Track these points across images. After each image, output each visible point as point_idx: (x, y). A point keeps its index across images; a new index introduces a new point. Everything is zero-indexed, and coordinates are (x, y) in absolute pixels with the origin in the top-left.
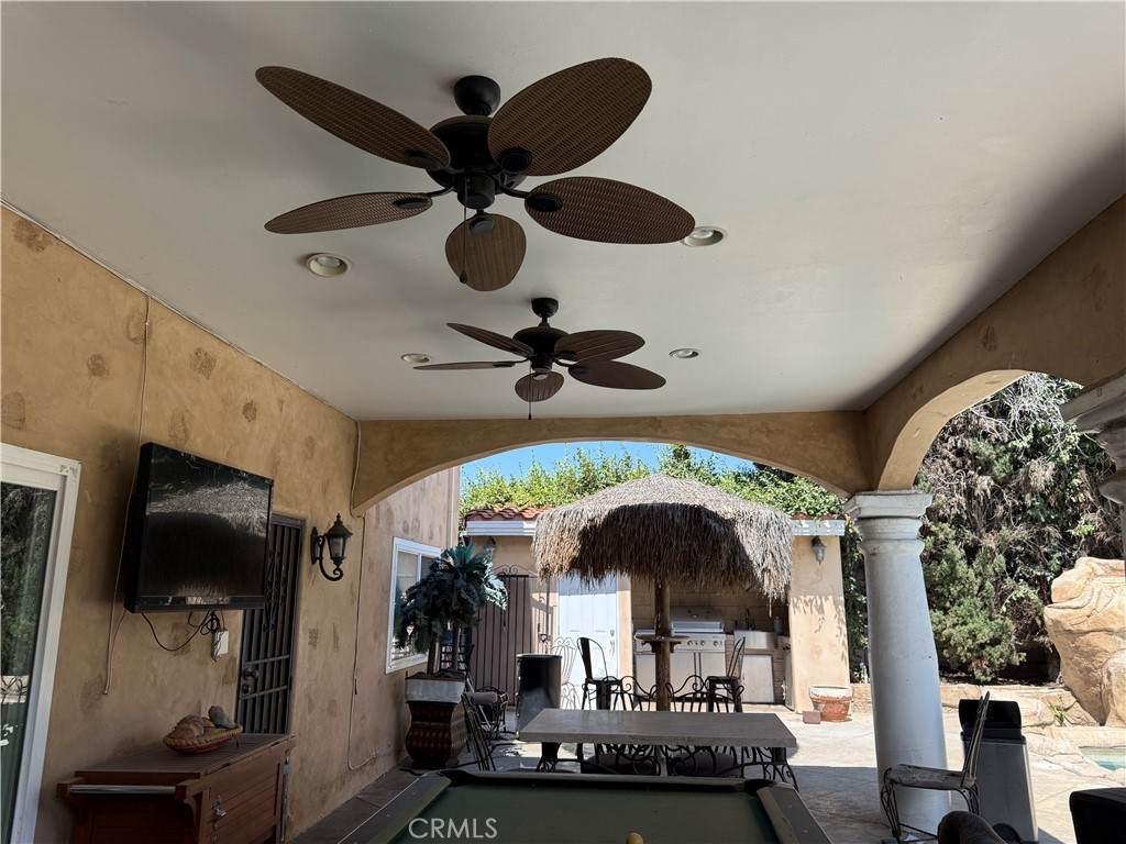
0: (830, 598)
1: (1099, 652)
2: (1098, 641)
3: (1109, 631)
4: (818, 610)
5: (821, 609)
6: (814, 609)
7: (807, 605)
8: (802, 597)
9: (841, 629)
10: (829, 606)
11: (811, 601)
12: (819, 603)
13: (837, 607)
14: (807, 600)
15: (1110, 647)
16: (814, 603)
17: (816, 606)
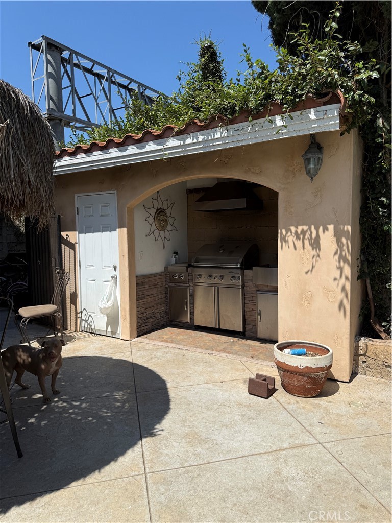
0: (331, 227)
4: (311, 245)
5: (316, 244)
6: (307, 242)
7: (298, 237)
8: (293, 229)
9: (341, 269)
10: (328, 239)
11: (303, 232)
12: (314, 235)
13: (339, 241)
14: (299, 231)
16: (307, 236)
17: (310, 239)
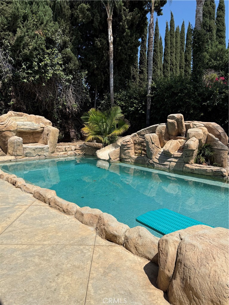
1: (7, 136)
2: (8, 133)
3: (10, 131)
15: (10, 135)
